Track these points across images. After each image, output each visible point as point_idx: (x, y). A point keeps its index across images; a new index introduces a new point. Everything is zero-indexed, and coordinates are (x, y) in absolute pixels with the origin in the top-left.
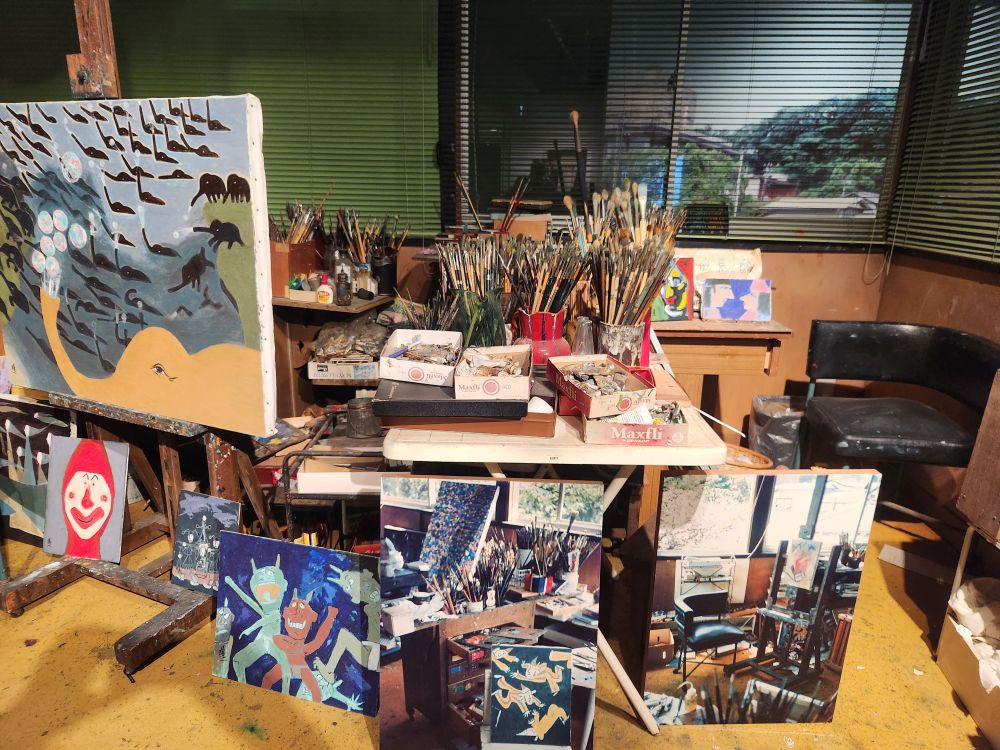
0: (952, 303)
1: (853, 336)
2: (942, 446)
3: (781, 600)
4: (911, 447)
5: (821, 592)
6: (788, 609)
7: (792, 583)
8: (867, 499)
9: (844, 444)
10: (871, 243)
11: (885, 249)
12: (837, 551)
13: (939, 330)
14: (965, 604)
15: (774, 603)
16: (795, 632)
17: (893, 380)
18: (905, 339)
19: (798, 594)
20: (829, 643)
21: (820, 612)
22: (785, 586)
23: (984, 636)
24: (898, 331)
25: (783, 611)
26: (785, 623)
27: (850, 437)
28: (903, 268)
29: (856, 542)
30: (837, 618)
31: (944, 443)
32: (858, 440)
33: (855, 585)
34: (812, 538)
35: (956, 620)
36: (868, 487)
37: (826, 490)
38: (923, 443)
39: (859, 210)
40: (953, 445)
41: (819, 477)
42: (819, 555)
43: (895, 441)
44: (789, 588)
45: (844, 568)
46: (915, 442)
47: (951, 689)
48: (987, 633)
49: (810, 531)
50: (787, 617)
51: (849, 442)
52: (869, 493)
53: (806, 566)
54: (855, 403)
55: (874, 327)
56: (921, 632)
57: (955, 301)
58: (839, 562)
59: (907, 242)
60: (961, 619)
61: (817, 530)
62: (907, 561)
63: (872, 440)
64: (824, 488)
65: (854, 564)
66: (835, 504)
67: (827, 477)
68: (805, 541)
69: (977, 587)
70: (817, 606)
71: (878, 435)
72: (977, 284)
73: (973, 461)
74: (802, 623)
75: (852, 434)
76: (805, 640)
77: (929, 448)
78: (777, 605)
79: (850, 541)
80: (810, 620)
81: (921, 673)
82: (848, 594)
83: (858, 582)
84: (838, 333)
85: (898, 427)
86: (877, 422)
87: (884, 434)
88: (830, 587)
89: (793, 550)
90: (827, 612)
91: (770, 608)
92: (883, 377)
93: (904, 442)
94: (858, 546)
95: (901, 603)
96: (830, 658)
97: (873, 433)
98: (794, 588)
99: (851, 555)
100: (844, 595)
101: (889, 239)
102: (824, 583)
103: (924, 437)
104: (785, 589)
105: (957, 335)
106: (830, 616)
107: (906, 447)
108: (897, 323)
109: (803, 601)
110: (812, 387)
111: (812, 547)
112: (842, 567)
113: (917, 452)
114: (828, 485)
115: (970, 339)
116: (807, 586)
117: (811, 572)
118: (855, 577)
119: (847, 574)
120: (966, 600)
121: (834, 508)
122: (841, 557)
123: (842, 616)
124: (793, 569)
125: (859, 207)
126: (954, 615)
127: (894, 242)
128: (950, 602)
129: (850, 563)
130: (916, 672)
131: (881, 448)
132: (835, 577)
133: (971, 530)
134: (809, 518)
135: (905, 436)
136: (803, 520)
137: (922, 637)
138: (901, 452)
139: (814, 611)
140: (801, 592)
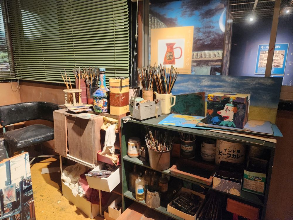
0: (40, 94)
1: (13, 109)
2: (48, 135)
3: (6, 210)
4: (40, 138)
5: (21, 199)
6: (10, 212)
7: (8, 202)
8: (26, 162)
9: (19, 145)
10: (11, 79)
11: (16, 80)
12: (21, 183)
13: (39, 103)
14: (65, 176)
15: (4, 213)
16: (15, 218)
17: (30, 120)
18: (30, 107)
19: (12, 205)
20: (29, 213)
21: (22, 206)
22: (6, 205)
23: (72, 182)
24: (27, 105)
25: (9, 213)
26: (11, 217)
27: (21, 142)
28: (24, 86)
29: (27, 177)
30: (29, 204)
31: (49, 134)
32: (23, 141)
33: (31, 190)
34: (11, 184)
35: (64, 182)
36: (25, 158)
37: (11, 165)
38: (43, 136)
39: (6, 69)
40: (51, 134)
41: (6, 162)
42: (16, 188)
43: (35, 138)
44: (8, 204)
45: (26, 187)
46: (41, 136)
47: (68, 201)
48: (72, 181)
49: (9, 181)
50: (11, 214)
51: (21, 143)
52: (26, 160)
53: (12, 194)
54: (20, 130)
55: (19, 105)
56: (57, 189)
57: (41, 94)
58: (24, 186)
59: (22, 78)
60: (65, 181)
61: (12, 180)
62: (49, 170)
63: (28, 140)
64: (10, 165)
65: (29, 184)
66: (15, 169)
67: (9, 161)
68: (8, 186)
69: (67, 170)
70: (21, 204)
71: (29, 138)
72: (45, 88)
73: (55, 137)
74: (17, 212)
75: (21, 140)
76: (20, 217)
77: (45, 137)
78: (5, 213)
79: (25, 177)
80: (20, 210)
81: (60, 202)
82: (30, 194)
83: (32, 189)
84: (7, 109)
85: (35, 133)
86: (28, 134)
87: (31, 137)
88: (23, 195)
89: (5, 191)
90: (25, 204)
91: (3, 215)
92: (27, 120)
93: (38, 137)
94: (28, 178)
95: (50, 184)
96: (30, 217)
97: (28, 138)
98: (10, 203)
99: (27, 182)
100: (29, 195)
101: (17, 77)
102: (20, 195)
103: (43, 134)
104: (7, 206)
105: (44, 103)
106: (26, 204)
107: (39, 139)
108: (26, 103)
109: (15, 205)
110: (4, 129)
111: (12, 187)
112: (25, 187)
113: (42, 139)
114: (11, 164)
115: (47, 104)
116: (15, 200)
117: (14, 194)
118: (30, 188)
119: (27, 188)
120: (65, 175)
121: (15, 170)
122: (23, 184)
123: (30, 202)
124: (7, 197)
125: (6, 68)
126: (63, 181)
127: (18, 78)
128: (61, 178)
129: (27, 184)
130: (59, 202)
131: (32, 141)
132: (24, 191)
133: (60, 156)
134: (7, 178)
135: (37, 136)
136: (5, 179)
137: (58, 191)
138: (38, 141)
139: (20, 207)
140: (13, 203)
